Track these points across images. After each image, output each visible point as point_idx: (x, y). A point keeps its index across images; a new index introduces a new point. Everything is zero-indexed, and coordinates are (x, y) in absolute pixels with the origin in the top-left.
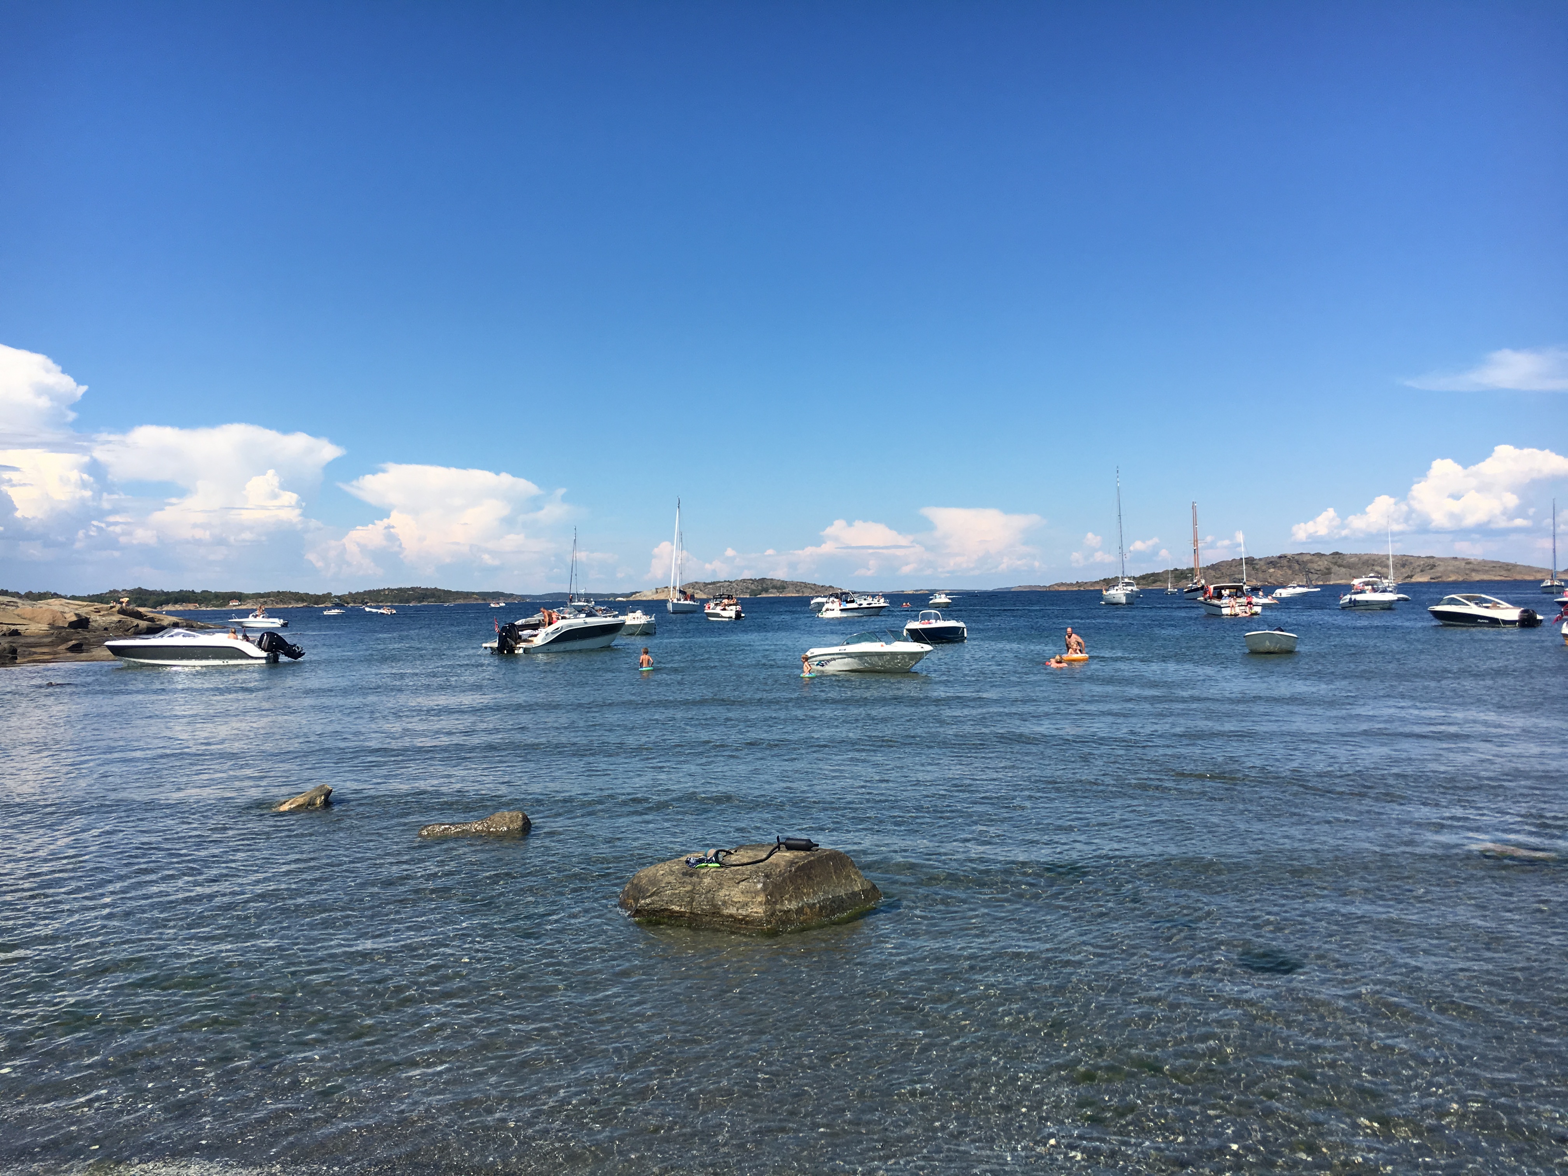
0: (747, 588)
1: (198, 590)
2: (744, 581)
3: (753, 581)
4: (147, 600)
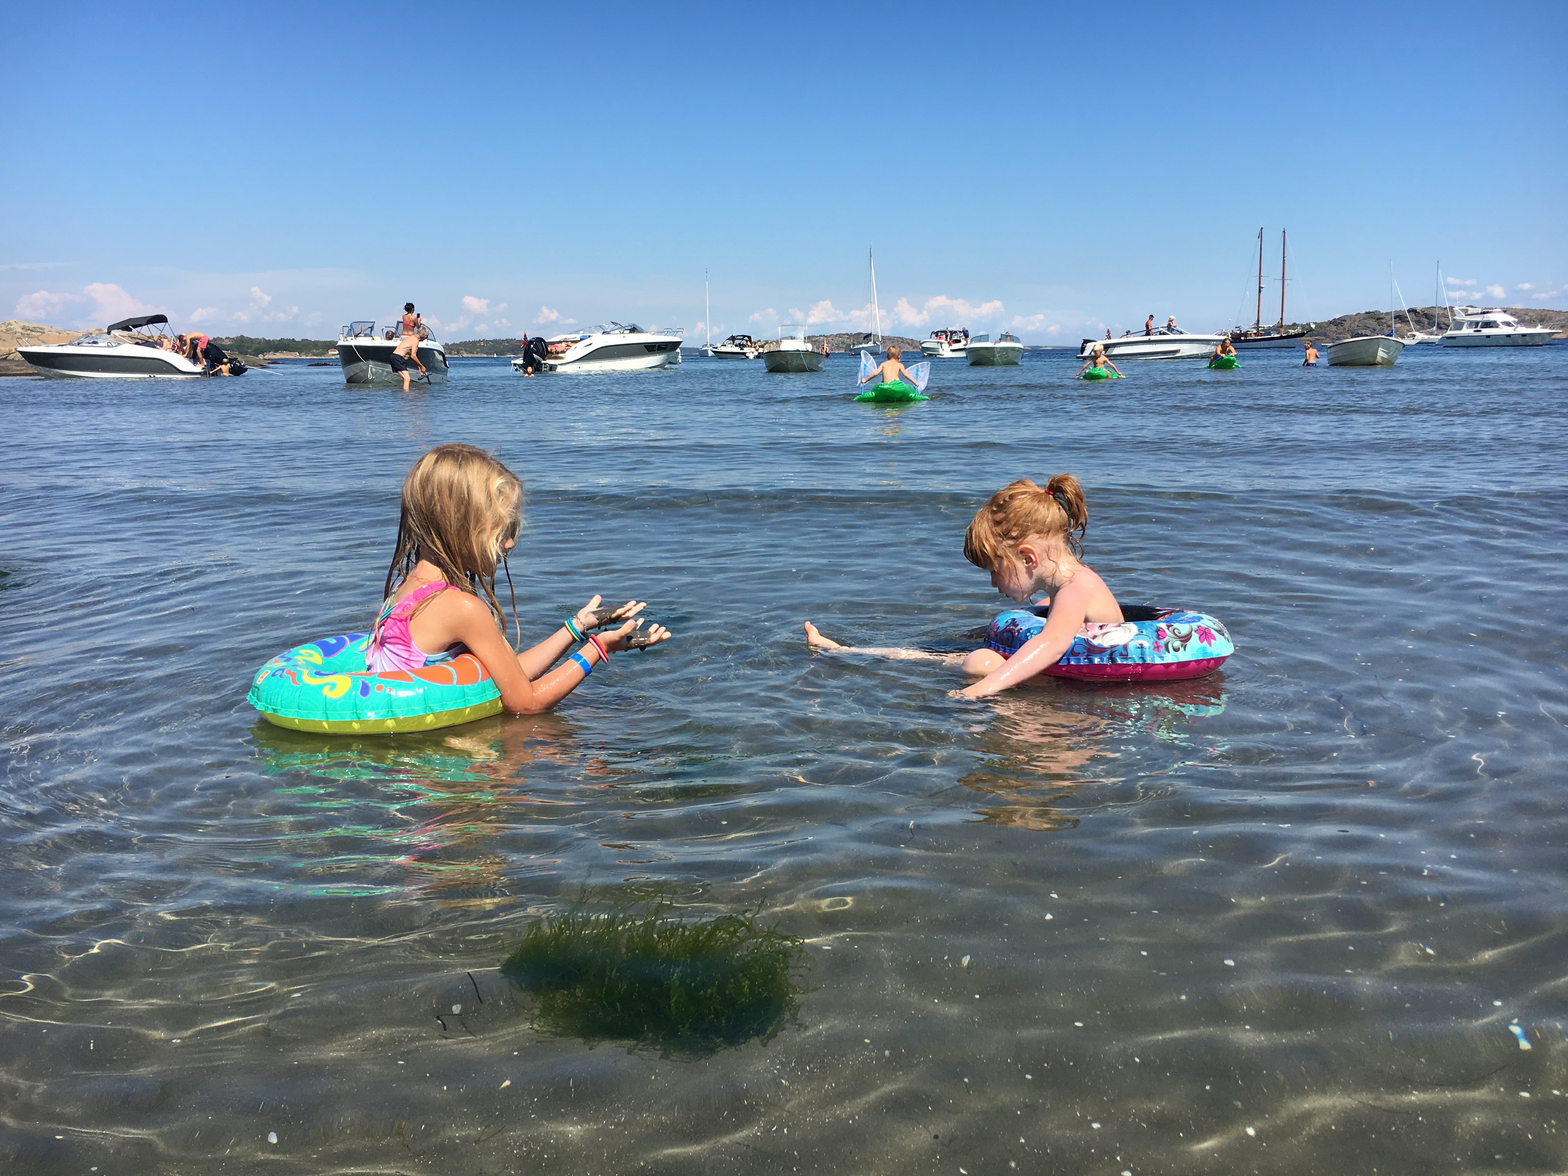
0: (843, 343)
1: (298, 339)
2: (840, 335)
3: (850, 336)
4: (249, 348)
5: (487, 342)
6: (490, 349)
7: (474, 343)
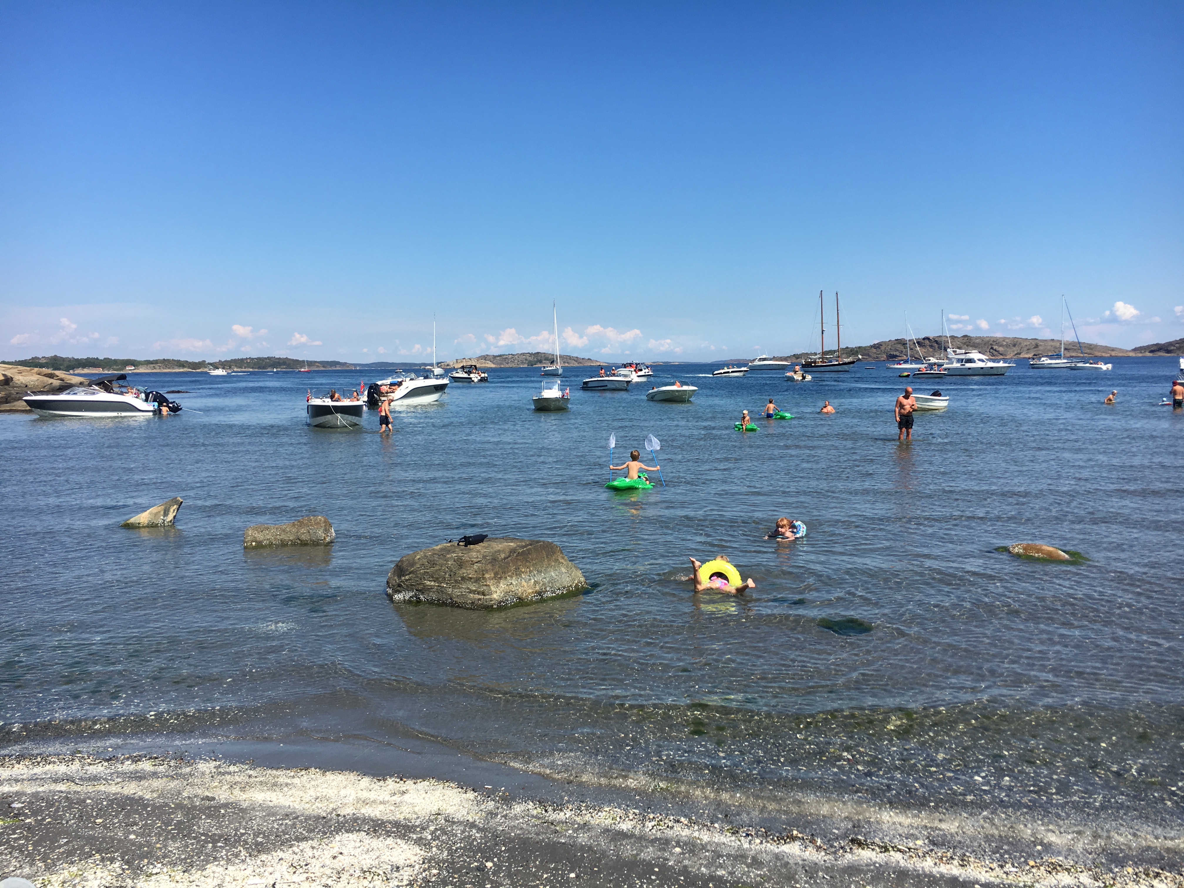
0: (526, 360)
1: (101, 358)
2: (523, 354)
3: (531, 354)
4: (61, 365)
5: (253, 359)
6: (255, 364)
7: (242, 360)
